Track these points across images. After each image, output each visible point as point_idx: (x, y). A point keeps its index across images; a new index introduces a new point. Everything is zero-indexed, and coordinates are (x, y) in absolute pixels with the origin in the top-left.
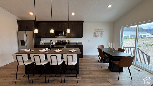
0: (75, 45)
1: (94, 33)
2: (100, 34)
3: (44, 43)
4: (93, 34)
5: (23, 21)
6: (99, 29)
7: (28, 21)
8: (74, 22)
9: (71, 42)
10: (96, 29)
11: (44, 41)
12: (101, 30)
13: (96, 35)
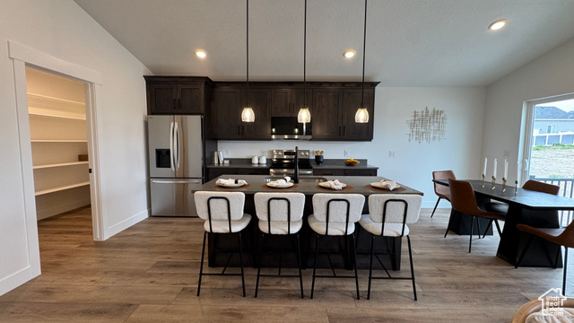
0: (344, 167)
1: (413, 125)
2: (432, 127)
3: (227, 162)
4: (408, 130)
5: (167, 80)
6: (431, 110)
7: (182, 80)
8: (343, 84)
9: (326, 156)
10: (419, 110)
11: (228, 152)
12: (437, 113)
13: (417, 133)
